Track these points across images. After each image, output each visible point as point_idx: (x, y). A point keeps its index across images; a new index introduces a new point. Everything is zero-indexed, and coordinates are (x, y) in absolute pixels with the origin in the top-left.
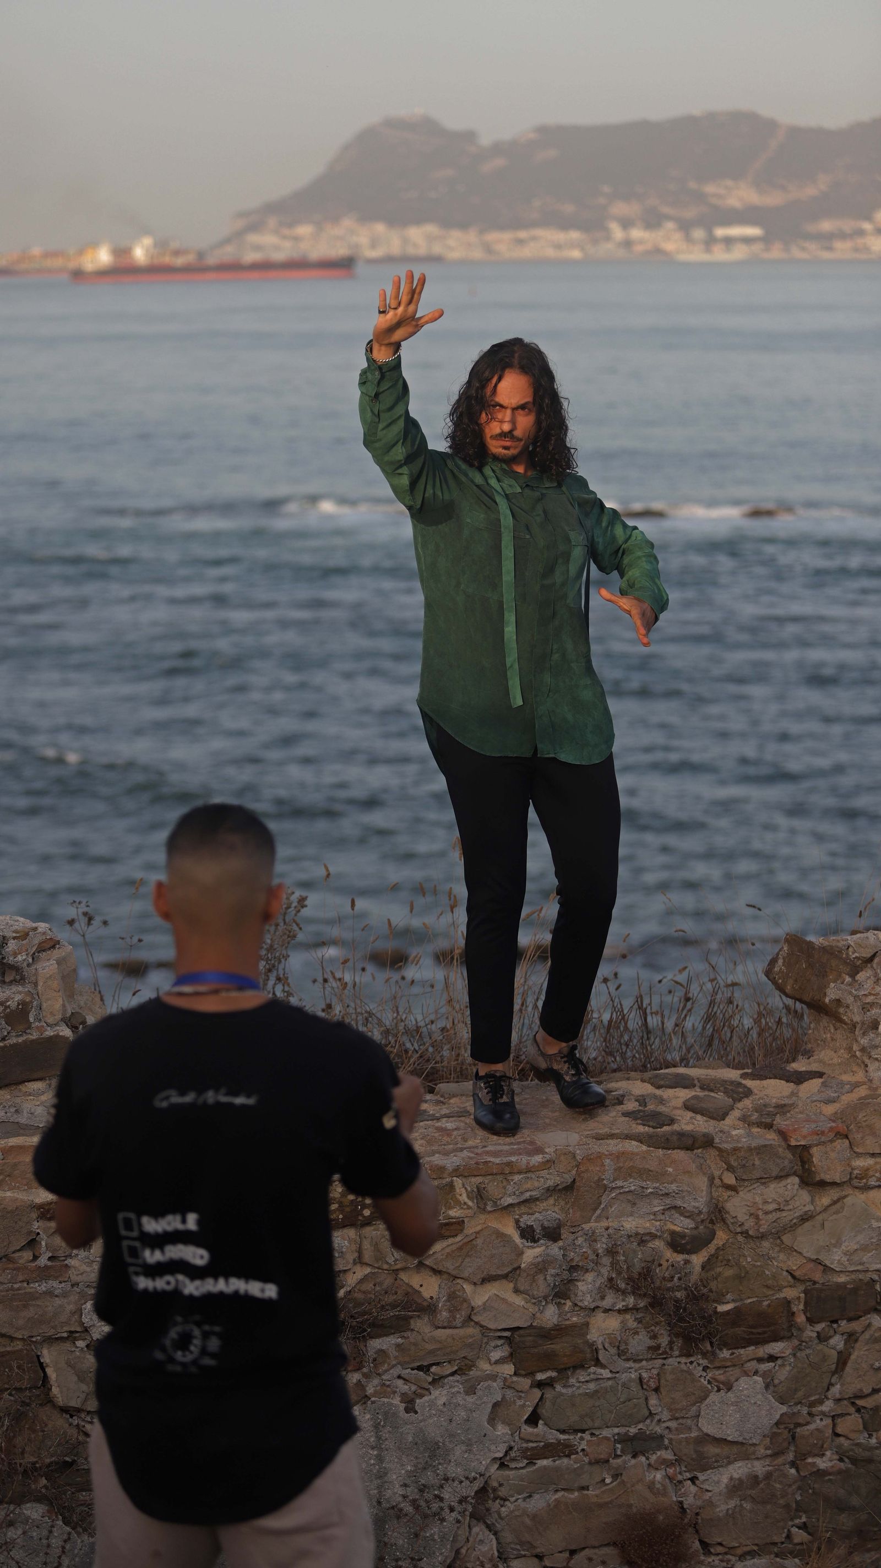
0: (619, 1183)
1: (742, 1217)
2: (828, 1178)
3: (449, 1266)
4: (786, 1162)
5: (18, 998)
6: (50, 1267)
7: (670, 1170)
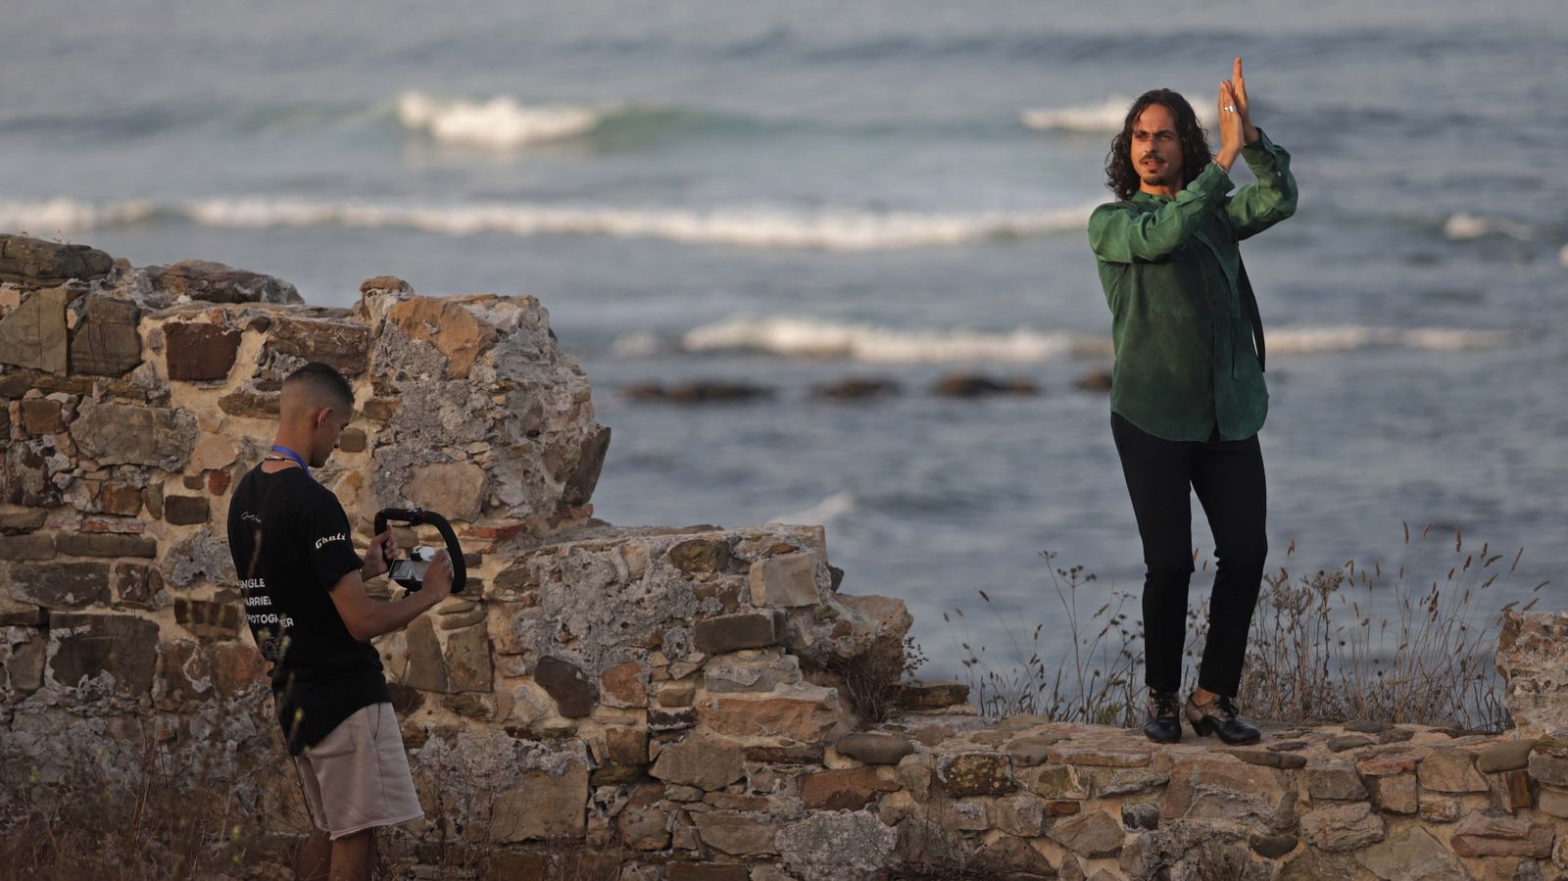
0: (1204, 786)
1: (1311, 831)
2: (1393, 807)
3: (1064, 839)
4: (1354, 787)
5: (729, 582)
6: (754, 800)
7: (1252, 781)
